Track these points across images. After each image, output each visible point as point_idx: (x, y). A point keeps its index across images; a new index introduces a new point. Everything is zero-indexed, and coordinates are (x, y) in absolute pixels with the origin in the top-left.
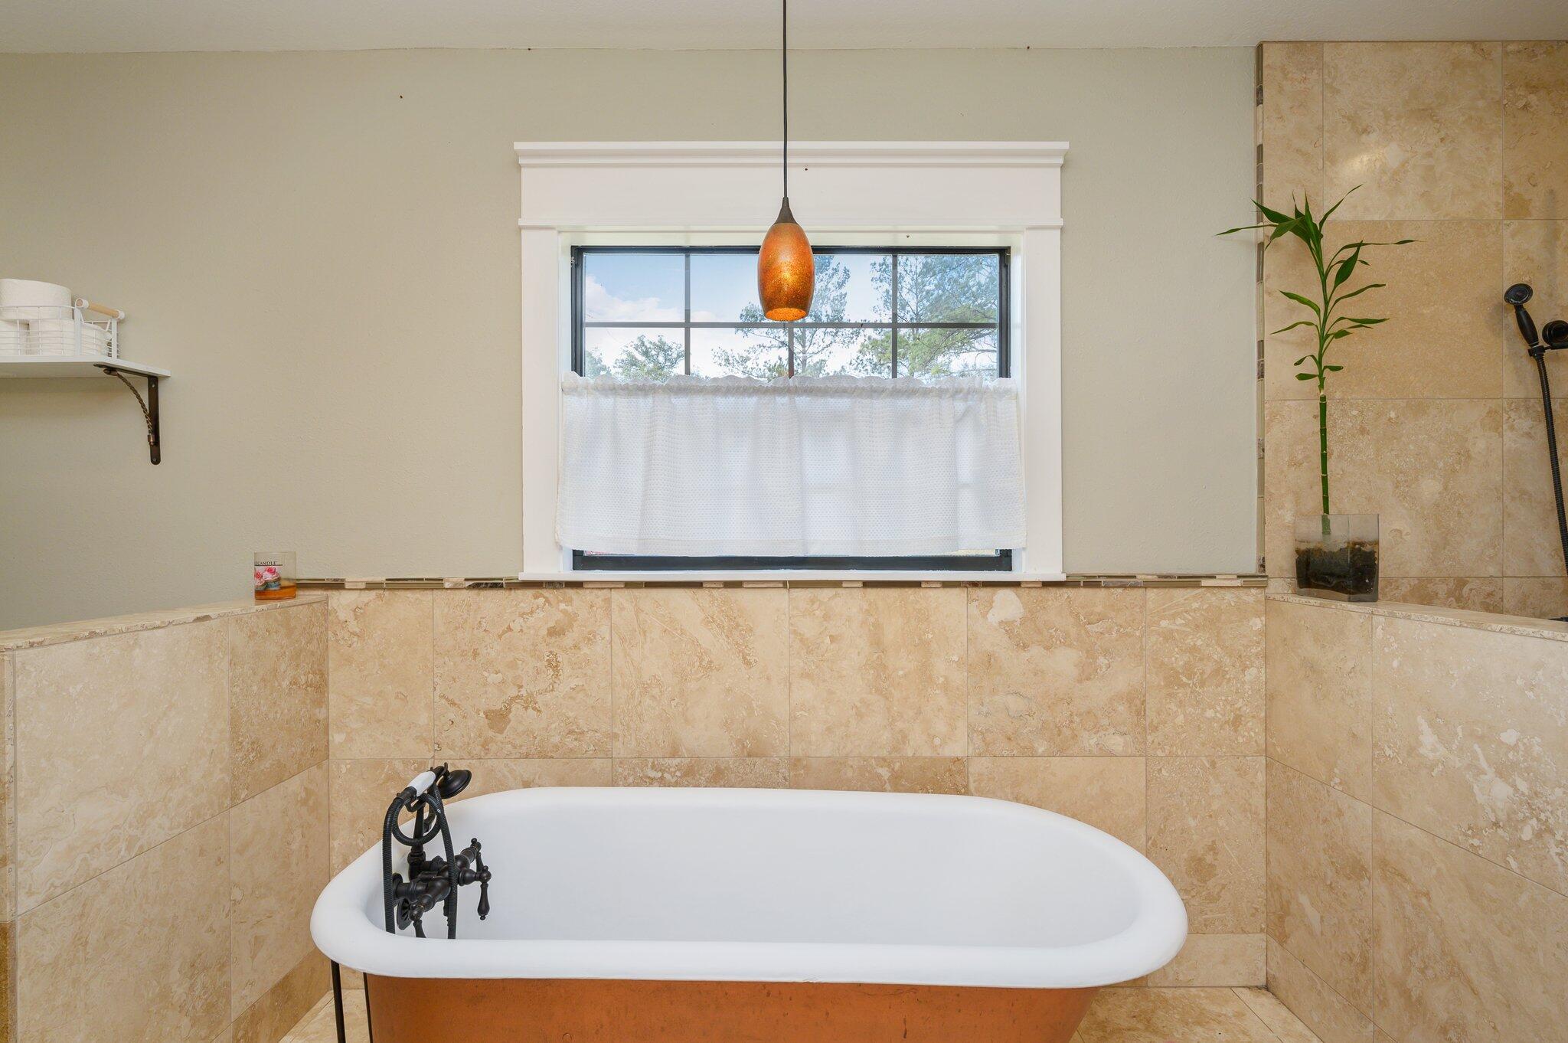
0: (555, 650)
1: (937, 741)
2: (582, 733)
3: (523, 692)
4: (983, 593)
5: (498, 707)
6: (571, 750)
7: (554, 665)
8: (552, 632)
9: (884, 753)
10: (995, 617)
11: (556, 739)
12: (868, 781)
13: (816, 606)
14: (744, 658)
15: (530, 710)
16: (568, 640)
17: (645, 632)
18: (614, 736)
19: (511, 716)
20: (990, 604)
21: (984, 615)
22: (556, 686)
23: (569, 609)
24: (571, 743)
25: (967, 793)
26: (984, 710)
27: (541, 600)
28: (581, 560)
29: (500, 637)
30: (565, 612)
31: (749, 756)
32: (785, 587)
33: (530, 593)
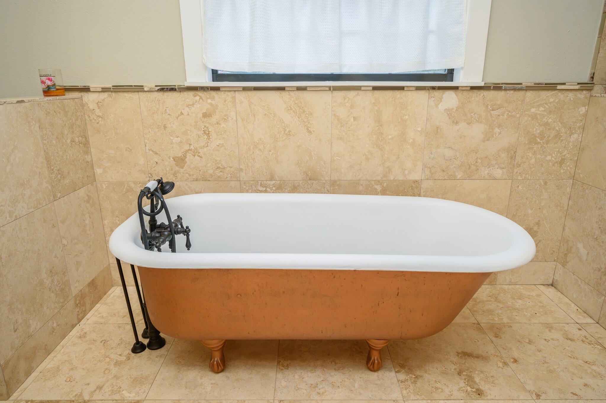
0: (207, 125)
1: (406, 172)
2: (224, 168)
3: (192, 147)
4: (437, 93)
5: (180, 155)
6: (219, 177)
7: (207, 133)
8: (205, 115)
9: (379, 178)
10: (442, 107)
11: (211, 172)
12: (369, 190)
13: (346, 101)
14: (307, 129)
15: (196, 156)
16: (214, 119)
17: (254, 115)
18: (241, 170)
19: (187, 160)
20: (441, 99)
21: (437, 106)
22: (209, 144)
23: (213, 102)
24: (218, 173)
25: (419, 195)
26: (432, 156)
27: (198, 98)
28: (216, 76)
29: (177, 118)
30: (211, 104)
31: (310, 179)
32: (330, 89)
33: (191, 94)
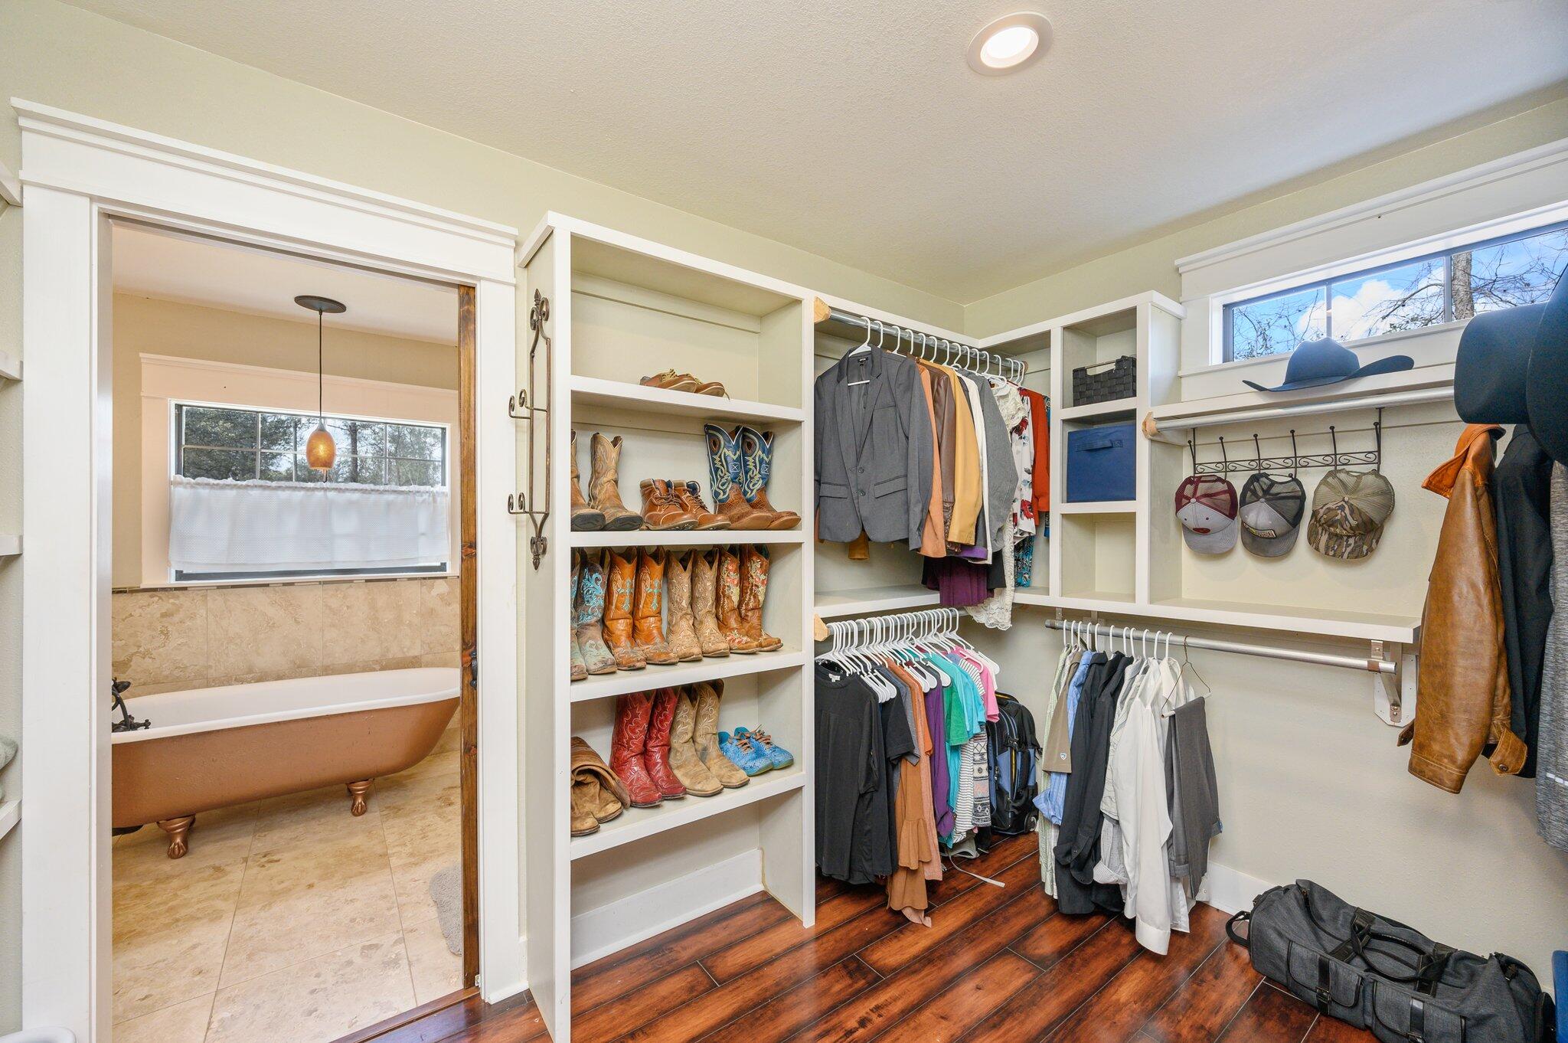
0: (166, 625)
1: (405, 650)
2: (186, 667)
3: (142, 649)
4: (429, 582)
5: (122, 659)
6: (178, 677)
7: (165, 633)
8: (164, 615)
9: (377, 658)
10: (434, 592)
11: (166, 673)
12: (367, 668)
13: (338, 592)
14: (295, 620)
15: (147, 659)
16: (176, 618)
17: (230, 611)
18: (210, 667)
19: (132, 663)
20: (432, 586)
21: (430, 592)
22: (166, 644)
23: (177, 602)
24: (177, 673)
25: (421, 667)
26: (429, 634)
27: (156, 599)
28: (180, 576)
29: (124, 620)
30: (173, 604)
31: (299, 667)
32: (320, 584)
33: (147, 594)
